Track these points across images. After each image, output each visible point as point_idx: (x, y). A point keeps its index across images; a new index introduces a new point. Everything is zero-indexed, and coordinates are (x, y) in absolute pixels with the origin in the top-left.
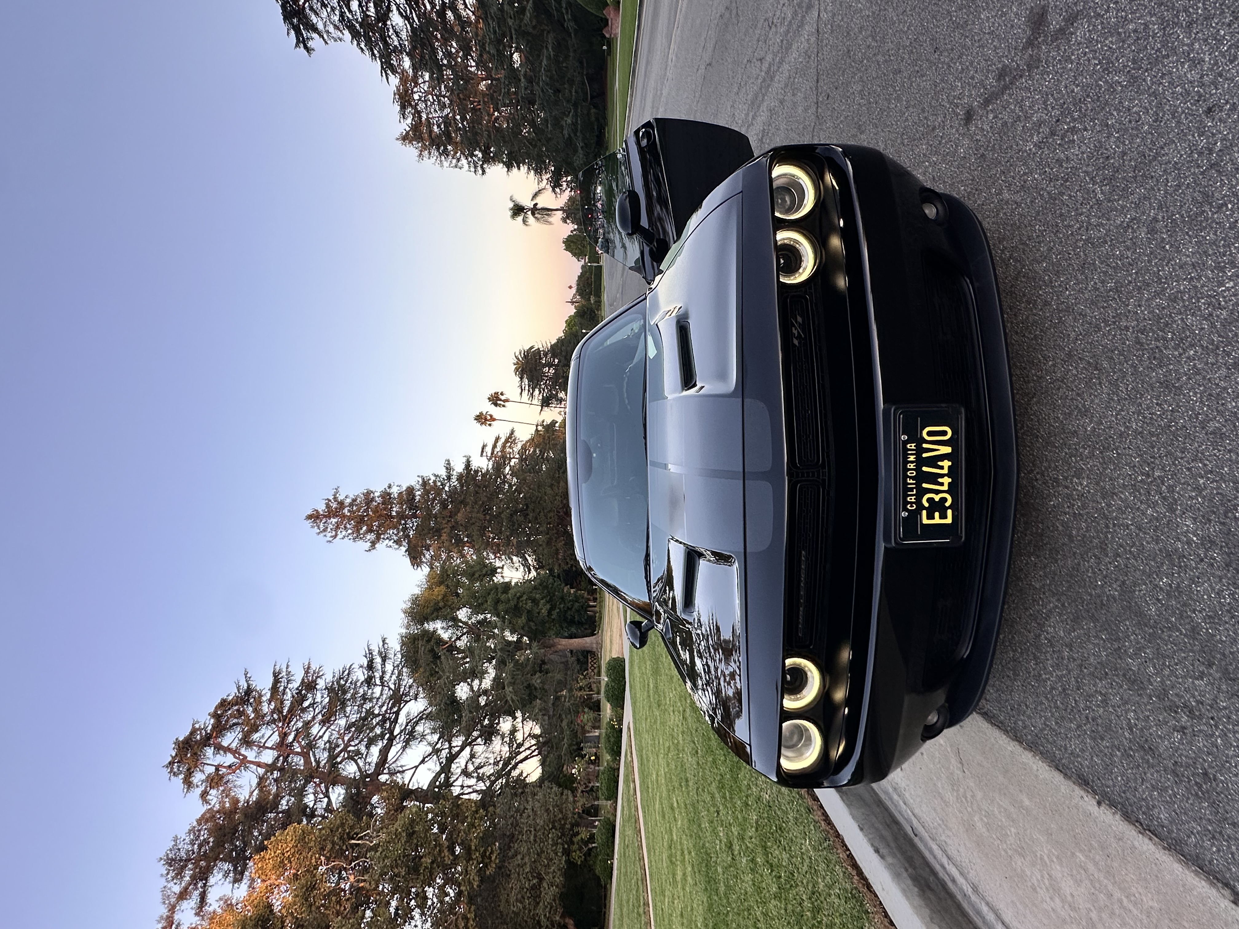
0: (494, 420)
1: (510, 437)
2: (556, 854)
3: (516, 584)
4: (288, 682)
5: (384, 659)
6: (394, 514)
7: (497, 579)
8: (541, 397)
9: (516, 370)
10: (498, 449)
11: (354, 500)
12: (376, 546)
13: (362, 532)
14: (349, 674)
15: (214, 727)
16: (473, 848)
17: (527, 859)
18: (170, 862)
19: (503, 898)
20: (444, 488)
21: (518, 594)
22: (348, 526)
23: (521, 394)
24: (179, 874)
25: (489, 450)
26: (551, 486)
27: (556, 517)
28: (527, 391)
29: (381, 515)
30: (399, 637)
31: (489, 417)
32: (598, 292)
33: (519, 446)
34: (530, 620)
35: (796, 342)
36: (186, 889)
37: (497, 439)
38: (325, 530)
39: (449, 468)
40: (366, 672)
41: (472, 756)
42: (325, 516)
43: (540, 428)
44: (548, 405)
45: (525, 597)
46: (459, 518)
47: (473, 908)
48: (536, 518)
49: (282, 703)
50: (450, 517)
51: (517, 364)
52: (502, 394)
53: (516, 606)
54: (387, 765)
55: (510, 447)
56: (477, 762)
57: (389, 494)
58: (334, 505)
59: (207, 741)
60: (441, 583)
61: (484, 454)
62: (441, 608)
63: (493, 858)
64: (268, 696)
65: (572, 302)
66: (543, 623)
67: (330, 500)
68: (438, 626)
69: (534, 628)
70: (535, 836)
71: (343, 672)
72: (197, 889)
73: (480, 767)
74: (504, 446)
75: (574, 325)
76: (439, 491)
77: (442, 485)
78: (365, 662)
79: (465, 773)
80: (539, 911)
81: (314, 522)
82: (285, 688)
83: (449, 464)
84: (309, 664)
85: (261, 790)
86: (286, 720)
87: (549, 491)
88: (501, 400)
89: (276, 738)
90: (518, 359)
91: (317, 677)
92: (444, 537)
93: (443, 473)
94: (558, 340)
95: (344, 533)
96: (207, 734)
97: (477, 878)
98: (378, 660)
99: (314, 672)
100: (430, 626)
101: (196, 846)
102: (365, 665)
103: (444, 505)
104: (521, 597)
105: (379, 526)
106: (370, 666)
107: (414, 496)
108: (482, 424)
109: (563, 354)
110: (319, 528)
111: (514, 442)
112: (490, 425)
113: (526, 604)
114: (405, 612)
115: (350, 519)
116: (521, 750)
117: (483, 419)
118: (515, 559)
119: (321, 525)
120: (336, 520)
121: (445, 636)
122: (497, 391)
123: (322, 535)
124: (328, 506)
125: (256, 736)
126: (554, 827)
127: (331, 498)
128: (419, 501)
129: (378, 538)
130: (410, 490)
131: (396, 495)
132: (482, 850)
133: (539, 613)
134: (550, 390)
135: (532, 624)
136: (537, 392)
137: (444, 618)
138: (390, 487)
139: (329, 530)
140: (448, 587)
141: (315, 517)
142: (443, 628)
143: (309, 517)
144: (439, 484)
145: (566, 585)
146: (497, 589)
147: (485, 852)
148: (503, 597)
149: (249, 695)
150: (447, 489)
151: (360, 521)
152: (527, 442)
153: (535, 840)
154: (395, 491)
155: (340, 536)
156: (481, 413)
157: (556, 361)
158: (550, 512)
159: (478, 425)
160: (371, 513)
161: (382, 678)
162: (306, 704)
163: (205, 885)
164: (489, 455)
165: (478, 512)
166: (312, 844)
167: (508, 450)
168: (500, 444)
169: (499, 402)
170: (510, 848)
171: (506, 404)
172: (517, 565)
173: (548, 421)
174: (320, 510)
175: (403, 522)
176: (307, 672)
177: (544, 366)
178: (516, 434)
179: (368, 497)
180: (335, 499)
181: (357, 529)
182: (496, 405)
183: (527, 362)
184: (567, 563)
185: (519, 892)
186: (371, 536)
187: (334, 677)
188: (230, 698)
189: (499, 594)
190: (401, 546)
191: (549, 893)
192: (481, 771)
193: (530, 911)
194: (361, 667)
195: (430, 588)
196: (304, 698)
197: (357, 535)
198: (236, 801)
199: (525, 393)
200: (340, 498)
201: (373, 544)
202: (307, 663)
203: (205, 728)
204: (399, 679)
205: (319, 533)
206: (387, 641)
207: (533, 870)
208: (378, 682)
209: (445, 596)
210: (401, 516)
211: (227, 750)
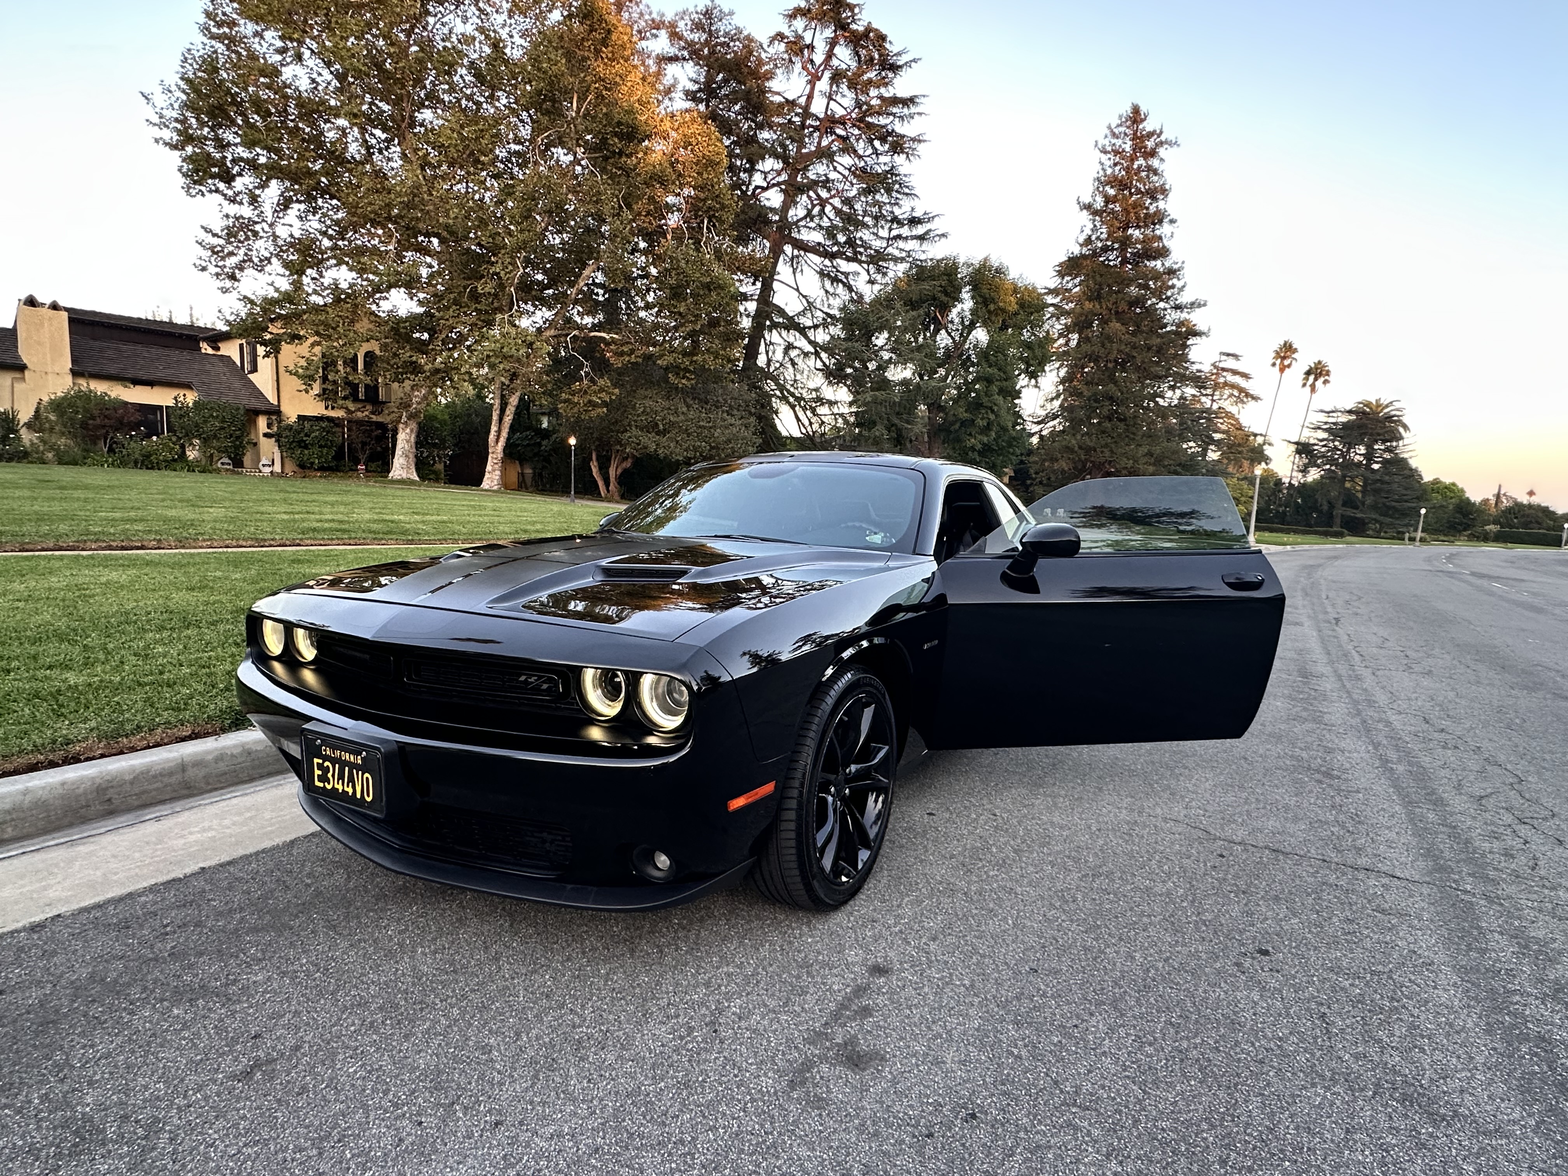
0: (1282, 370)
1: (1247, 395)
2: (686, 450)
3: (1016, 405)
4: (901, 118)
5: (922, 238)
6: (1130, 231)
7: (1023, 380)
8: (1312, 441)
9: (1368, 404)
10: (1230, 378)
11: (1155, 172)
12: (1085, 211)
13: (1107, 188)
14: (907, 194)
15: (854, 33)
16: (695, 358)
17: (682, 417)
18: (708, 13)
19: (649, 393)
20: (1162, 300)
21: (995, 408)
22: (1118, 168)
23: (1322, 411)
24: (698, 26)
25: (1230, 363)
26: (1150, 454)
27: (1102, 460)
28: (1326, 420)
29: (1128, 213)
30: (954, 254)
31: (1286, 362)
32: (1503, 538)
33: (1233, 410)
34: (964, 423)
35: (523, 678)
36: (680, 38)
37: (1245, 376)
38: (1114, 135)
39: (1194, 305)
40: (905, 216)
41: (806, 354)
42: (1135, 133)
43: (1260, 440)
44: (1298, 452)
45: (992, 417)
46: (1111, 325)
47: (640, 360)
48: (1103, 432)
49: (879, 114)
50: (1117, 313)
51: (1378, 405)
52: (1326, 382)
53: (981, 405)
54: (802, 253)
55: (1231, 395)
56: (799, 361)
57: (1161, 222)
58: (1150, 144)
59: (842, 26)
60: (1022, 304)
61: (1224, 358)
62: (987, 306)
63: (684, 381)
64: (886, 95)
65: (1498, 496)
66: (958, 440)
67: (1159, 136)
68: (966, 304)
69: (952, 428)
70: (705, 427)
71: (907, 187)
72: (679, 50)
73: (794, 364)
74: (1233, 386)
75: (1445, 497)
76: (1159, 294)
77: (1168, 298)
78: (918, 214)
79: (789, 347)
80: (635, 431)
81: (1128, 118)
82: (894, 115)
83: (1200, 306)
84: (925, 141)
85: (781, 105)
86: (861, 122)
87: (1144, 449)
88: (1316, 379)
89: (840, 112)
90: (1387, 406)
91: (907, 154)
92: (1088, 305)
93: (1184, 298)
94: (1416, 470)
95: (1108, 163)
96: (848, 24)
97: (665, 363)
98: (920, 230)
99: (914, 149)
100: (966, 294)
101: (722, 39)
102: (914, 214)
103: (1138, 301)
104: (993, 411)
105: (1113, 212)
106: (914, 221)
107: (1155, 259)
108: (1277, 353)
109: (1387, 478)
110: (1118, 126)
111: (1239, 401)
112: (1274, 365)
113: (982, 419)
114: (986, 259)
115: (1128, 169)
116: (808, 413)
117: (1286, 352)
118: (1057, 403)
119: (1122, 129)
120: (1128, 149)
121: (954, 314)
122: (1332, 374)
123: (1108, 132)
124: (1150, 135)
125: (844, 87)
126: (712, 448)
127: (1163, 138)
128: (1146, 266)
129: (1095, 213)
130: (1163, 253)
131: (1158, 232)
132: (692, 368)
133: (970, 435)
134: (1323, 457)
135: (957, 426)
136: (1325, 435)
137: (973, 312)
138: (1172, 221)
139: (1114, 141)
140: (1016, 314)
141: (1136, 116)
142: (963, 310)
143: (1136, 110)
144: (1169, 293)
145: (1015, 472)
146: (1006, 380)
147: (689, 371)
148: (994, 388)
149: (889, 69)
150: (1162, 305)
151: (1122, 184)
152: (1237, 420)
153: (700, 427)
154: (1164, 230)
155: (1104, 158)
156: (1295, 351)
157: (1376, 466)
158: (1112, 451)
159: (1276, 347)
160: (1134, 198)
161: (899, 237)
162: (877, 143)
163: (684, 59)
164: (1222, 365)
165: (1120, 351)
166: (705, 176)
167: (1227, 392)
168: (1237, 380)
169: (1312, 378)
170: (694, 399)
171: (1308, 389)
172: (1049, 406)
173: (1268, 451)
174: (1145, 124)
175: (1116, 246)
176: (913, 140)
177: (1369, 447)
178: (1252, 403)
179: (1157, 192)
180: (1161, 143)
181: (1112, 181)
182: (1308, 373)
183: (1378, 420)
184: (1036, 473)
185: (652, 410)
186: (1099, 203)
187: (905, 176)
188: (887, 46)
189: (998, 383)
190: (1081, 245)
191: (650, 442)
192: (789, 365)
193: (635, 421)
194: (913, 209)
195: (1016, 290)
196: (883, 140)
197: (1103, 182)
198: (770, 75)
199: (1323, 417)
200: (1162, 151)
201: (1088, 207)
202: (925, 138)
203: (854, 21)
204: (896, 260)
205: (1109, 127)
206: (943, 239)
207: (672, 424)
208: (894, 233)
209: (1003, 310)
210: (1126, 242)
211: (830, 55)
